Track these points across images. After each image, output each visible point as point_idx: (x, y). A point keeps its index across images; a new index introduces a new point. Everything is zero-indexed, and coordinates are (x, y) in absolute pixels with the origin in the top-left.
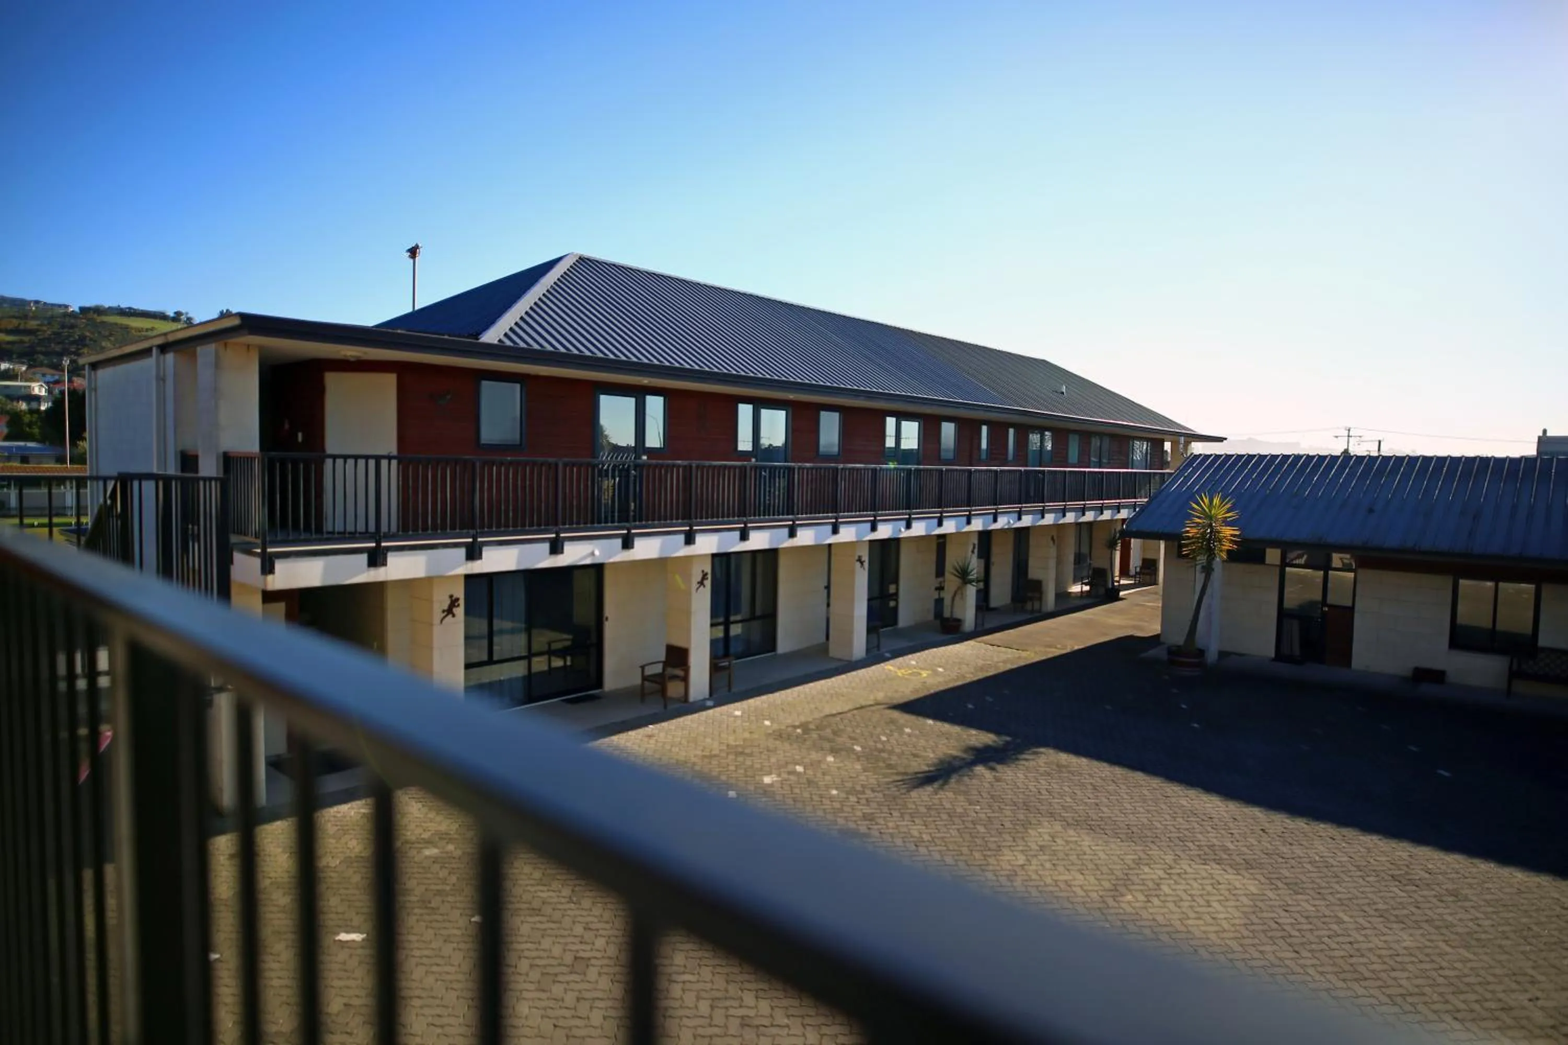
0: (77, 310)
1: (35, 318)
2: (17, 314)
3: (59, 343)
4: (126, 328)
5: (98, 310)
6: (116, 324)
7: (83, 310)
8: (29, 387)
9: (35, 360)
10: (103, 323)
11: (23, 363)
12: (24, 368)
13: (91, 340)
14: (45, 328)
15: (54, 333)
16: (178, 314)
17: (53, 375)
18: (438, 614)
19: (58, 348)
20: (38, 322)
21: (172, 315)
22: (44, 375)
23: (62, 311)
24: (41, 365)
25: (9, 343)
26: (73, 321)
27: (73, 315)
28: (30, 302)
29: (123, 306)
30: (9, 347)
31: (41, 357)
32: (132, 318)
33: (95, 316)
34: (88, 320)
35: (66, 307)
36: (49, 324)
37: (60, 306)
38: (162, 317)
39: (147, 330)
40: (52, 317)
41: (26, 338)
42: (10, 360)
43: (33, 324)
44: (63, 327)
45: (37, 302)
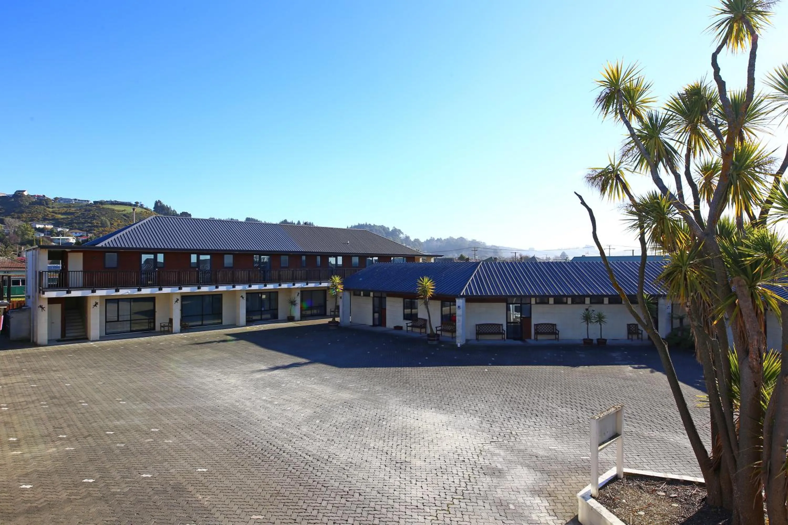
0: (93, 203)
1: (73, 207)
2: (66, 206)
3: (83, 218)
4: (113, 210)
5: (102, 203)
6: (109, 209)
7: (95, 202)
8: (68, 239)
9: (72, 227)
10: (103, 208)
11: (68, 228)
12: (68, 230)
13: (98, 216)
14: (78, 212)
15: (82, 214)
16: (137, 203)
17: (80, 233)
18: (92, 306)
19: (83, 221)
20: (75, 209)
21: (134, 203)
22: (76, 233)
23: (85, 203)
24: (76, 229)
25: (62, 219)
26: (90, 208)
27: (91, 205)
28: (72, 200)
29: (113, 200)
30: (62, 220)
31: (76, 225)
32: (116, 206)
33: (100, 205)
34: (97, 207)
35: (88, 201)
36: (80, 209)
37: (85, 201)
38: (130, 204)
39: (122, 211)
40: (82, 206)
41: (69, 217)
42: (62, 227)
43: (73, 210)
44: (86, 211)
45: (75, 200)
